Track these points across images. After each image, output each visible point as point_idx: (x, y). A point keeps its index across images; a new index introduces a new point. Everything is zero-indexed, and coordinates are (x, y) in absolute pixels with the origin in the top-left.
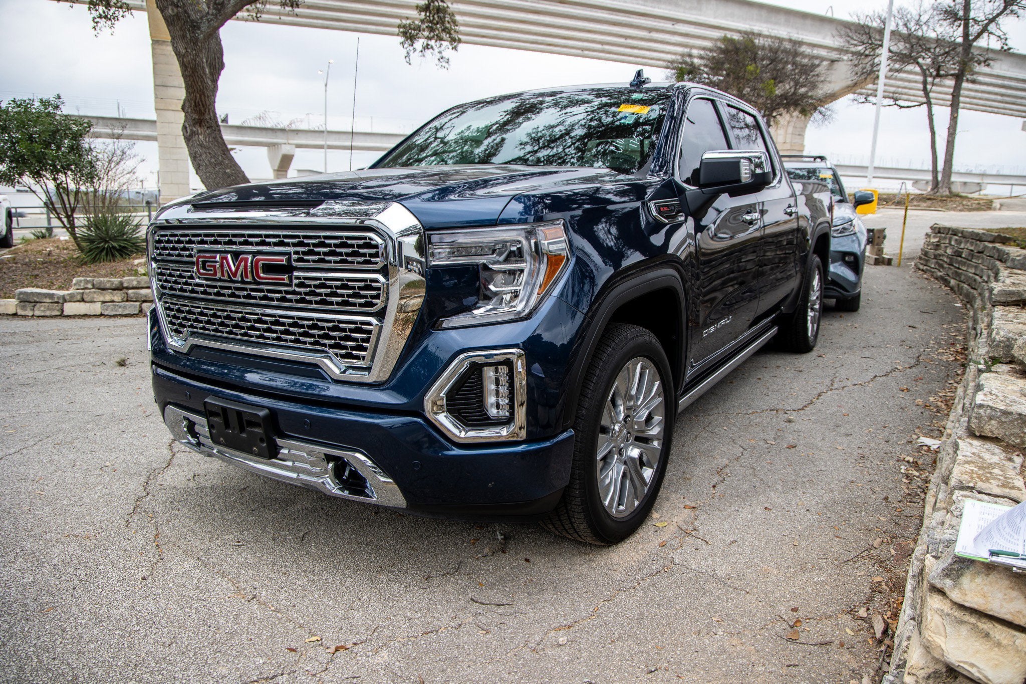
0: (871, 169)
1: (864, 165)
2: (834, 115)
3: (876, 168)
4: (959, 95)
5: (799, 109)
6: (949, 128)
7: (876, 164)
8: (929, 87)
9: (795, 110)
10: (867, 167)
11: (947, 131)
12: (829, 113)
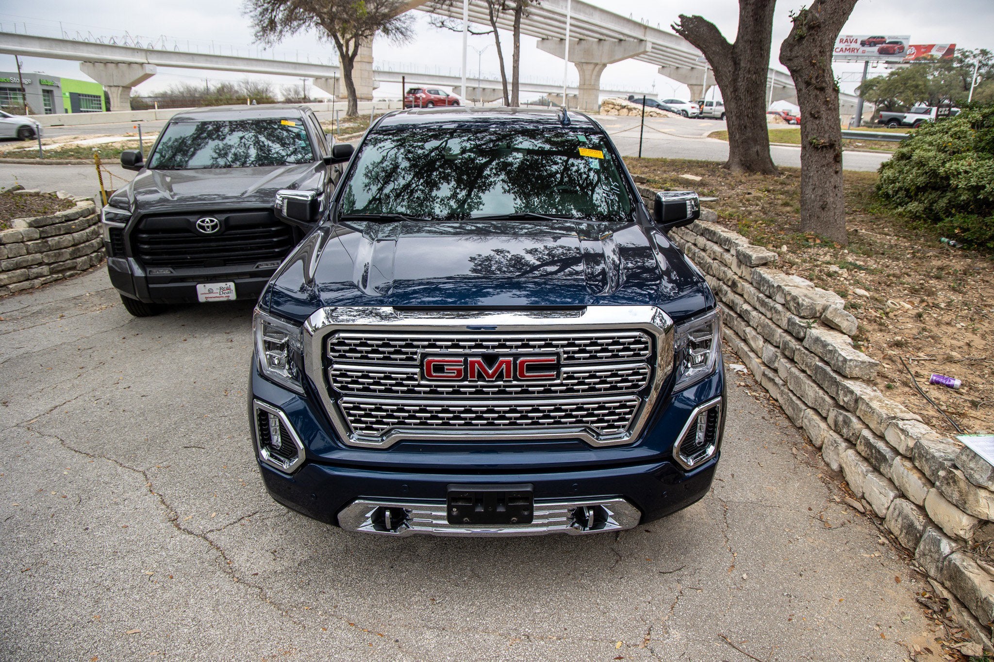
0: (464, 80)
1: (457, 76)
2: (414, 36)
3: (468, 79)
4: (519, 27)
5: (382, 27)
6: (514, 56)
7: (467, 76)
8: (495, 19)
9: (378, 29)
10: (460, 78)
11: (512, 58)
12: (409, 33)
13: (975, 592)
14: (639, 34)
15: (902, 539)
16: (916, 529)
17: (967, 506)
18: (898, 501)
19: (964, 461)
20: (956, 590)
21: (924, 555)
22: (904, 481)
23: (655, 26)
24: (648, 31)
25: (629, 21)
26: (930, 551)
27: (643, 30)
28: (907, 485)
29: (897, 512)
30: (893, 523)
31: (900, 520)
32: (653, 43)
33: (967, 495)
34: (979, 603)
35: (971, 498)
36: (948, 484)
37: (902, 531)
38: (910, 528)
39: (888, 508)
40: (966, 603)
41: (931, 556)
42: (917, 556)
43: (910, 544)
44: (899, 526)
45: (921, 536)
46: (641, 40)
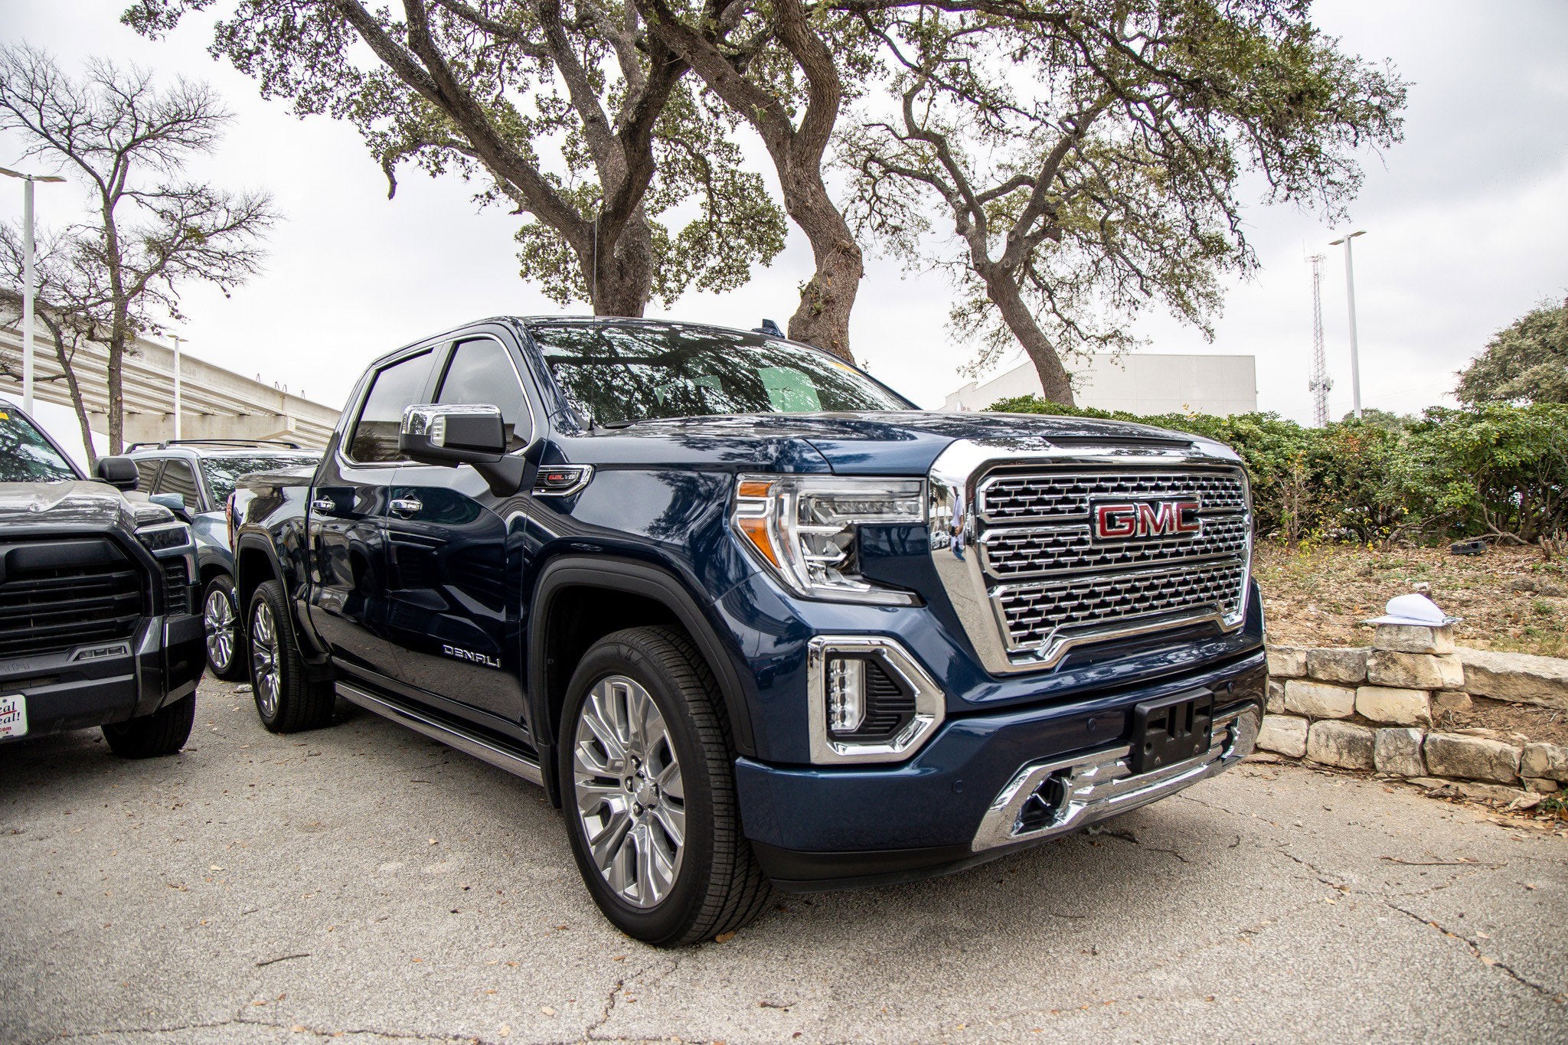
13: (1483, 753)
14: (274, 405)
15: (1347, 761)
16: (1362, 739)
17: (1419, 680)
18: (1317, 725)
19: (1389, 640)
20: (1454, 768)
21: (1390, 758)
22: (1314, 700)
23: (299, 395)
24: (287, 399)
25: (255, 385)
26: (1397, 748)
27: (278, 400)
28: (1322, 702)
29: (1323, 737)
30: (1323, 751)
31: (1331, 742)
32: (297, 420)
33: (1415, 669)
34: (1495, 762)
35: (1421, 668)
36: (1387, 668)
37: (1341, 754)
38: (1352, 744)
39: (1306, 741)
40: (1475, 775)
41: (1401, 754)
42: (1379, 766)
43: (1360, 760)
44: (1335, 750)
45: (1373, 743)
46: (278, 415)
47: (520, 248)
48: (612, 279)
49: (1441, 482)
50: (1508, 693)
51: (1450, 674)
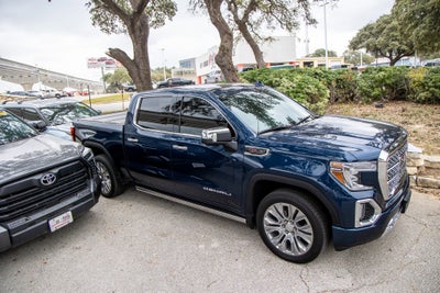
17: (415, 165)
20: (424, 185)
35: (416, 162)
40: (429, 186)
47: (91, 16)
48: (138, 33)
49: (373, 88)
50: (434, 166)
51: (422, 163)
